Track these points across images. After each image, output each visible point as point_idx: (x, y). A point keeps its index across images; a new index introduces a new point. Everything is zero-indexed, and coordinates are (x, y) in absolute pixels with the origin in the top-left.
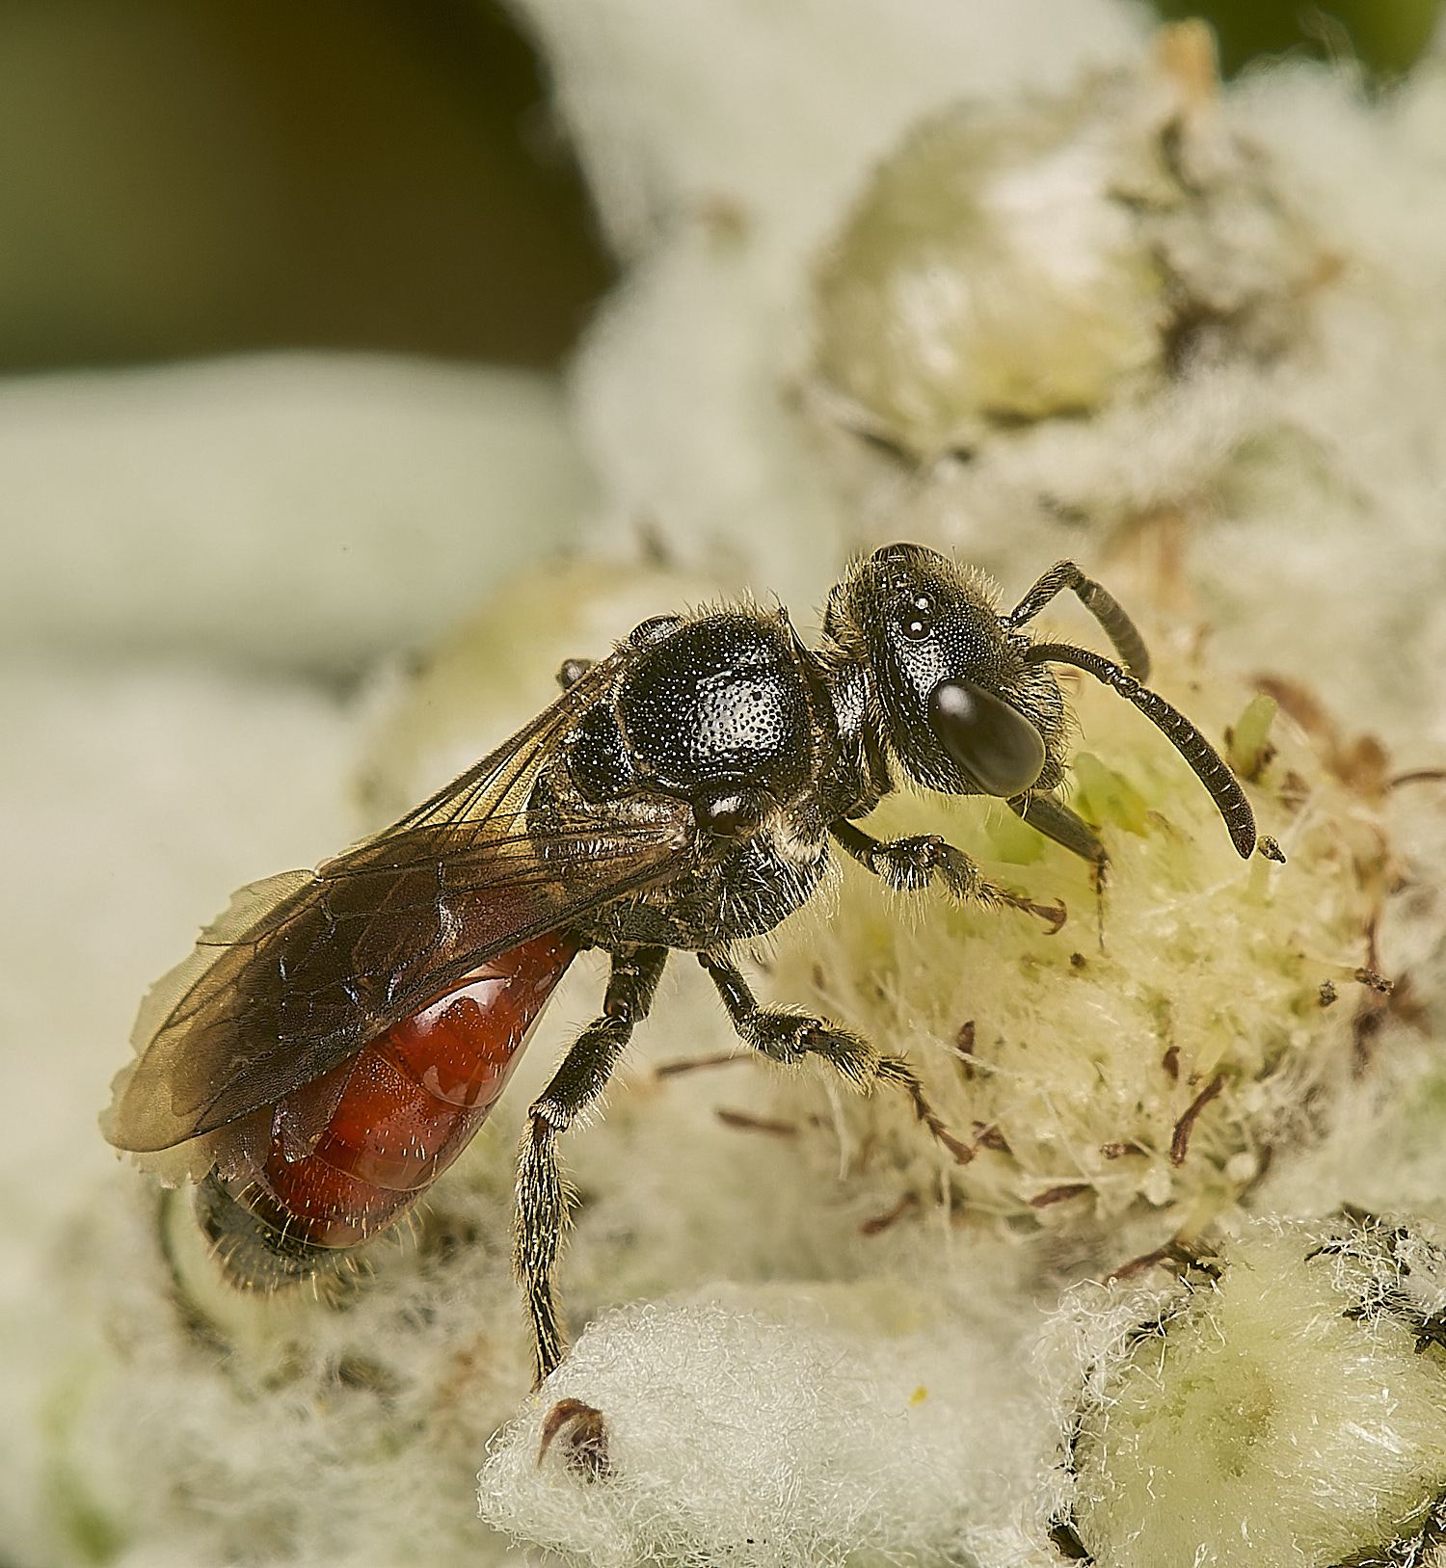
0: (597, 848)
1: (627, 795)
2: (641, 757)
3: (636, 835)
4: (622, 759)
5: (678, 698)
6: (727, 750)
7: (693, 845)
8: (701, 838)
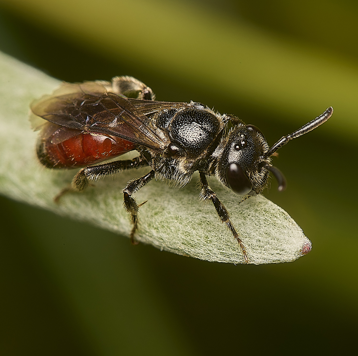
0: (149, 134)
1: (163, 130)
2: (171, 126)
3: (157, 139)
4: (168, 123)
5: (188, 121)
6: (186, 139)
7: (164, 150)
8: (166, 150)
